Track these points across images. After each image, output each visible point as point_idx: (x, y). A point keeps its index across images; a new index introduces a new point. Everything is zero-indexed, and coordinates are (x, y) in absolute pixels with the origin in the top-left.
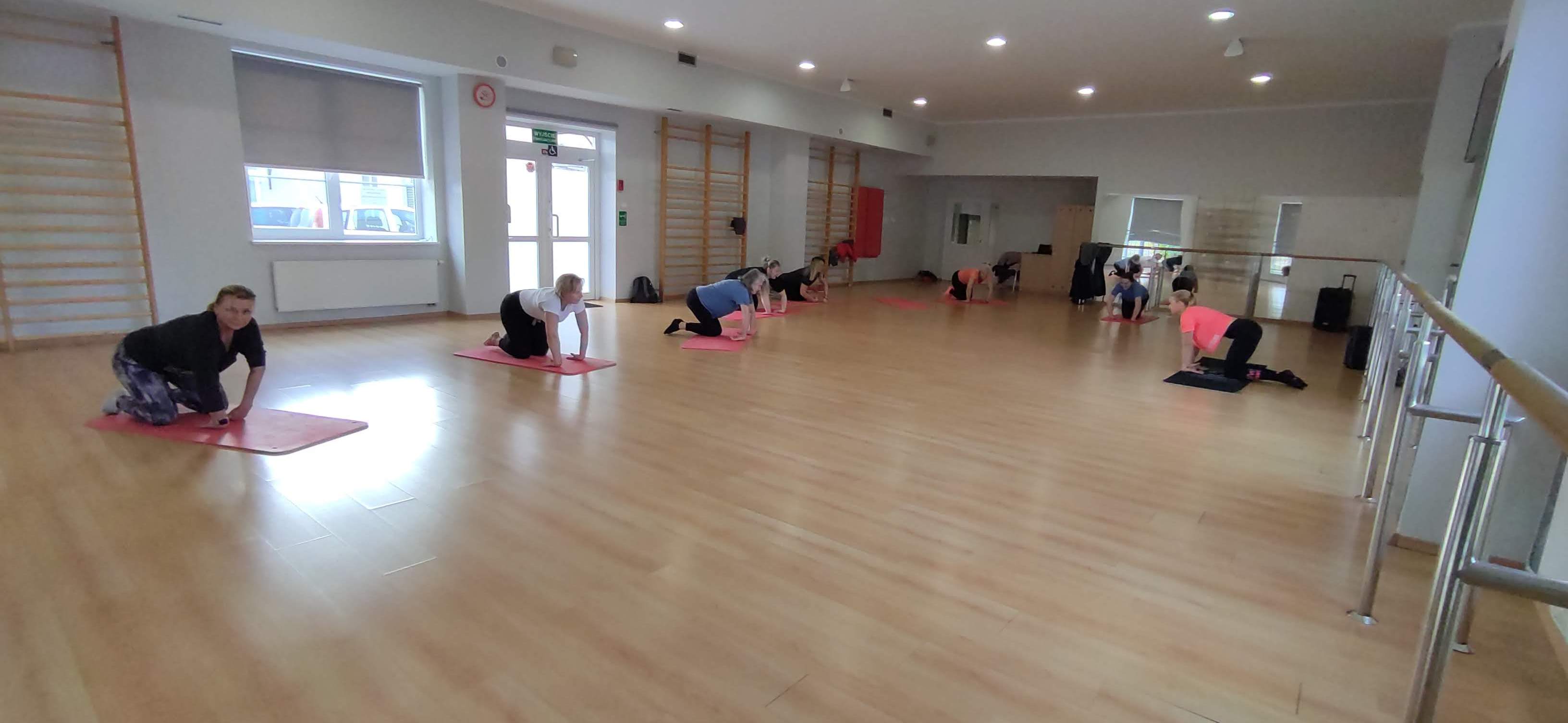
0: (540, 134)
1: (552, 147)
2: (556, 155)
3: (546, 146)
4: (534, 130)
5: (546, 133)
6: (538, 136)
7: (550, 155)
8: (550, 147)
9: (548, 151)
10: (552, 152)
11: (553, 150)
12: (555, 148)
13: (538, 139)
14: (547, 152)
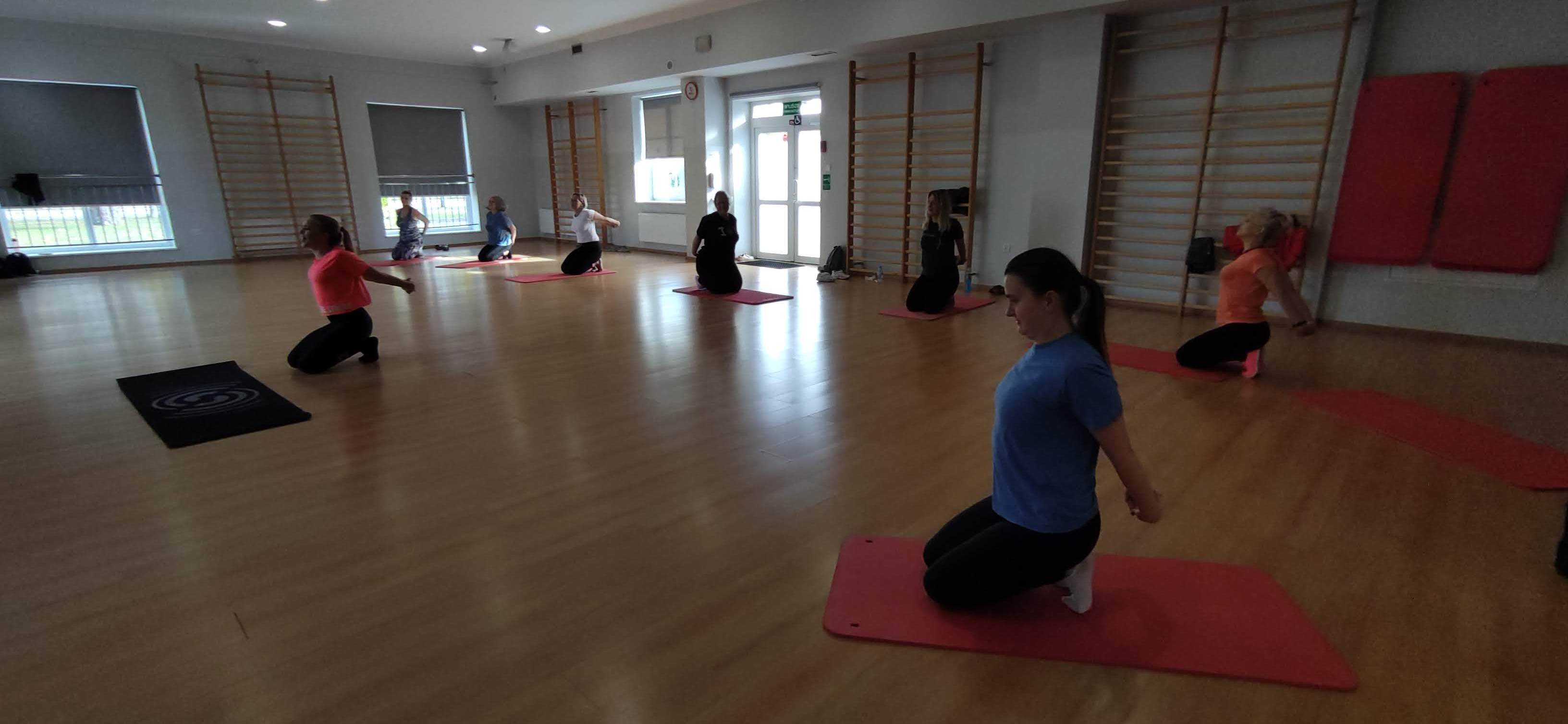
0: (788, 105)
1: (797, 117)
2: (800, 124)
3: (792, 117)
4: (785, 104)
5: (792, 105)
6: (788, 109)
7: (795, 124)
8: (795, 117)
9: (794, 121)
10: (797, 121)
11: (798, 120)
12: (800, 117)
13: (787, 111)
14: (793, 123)
